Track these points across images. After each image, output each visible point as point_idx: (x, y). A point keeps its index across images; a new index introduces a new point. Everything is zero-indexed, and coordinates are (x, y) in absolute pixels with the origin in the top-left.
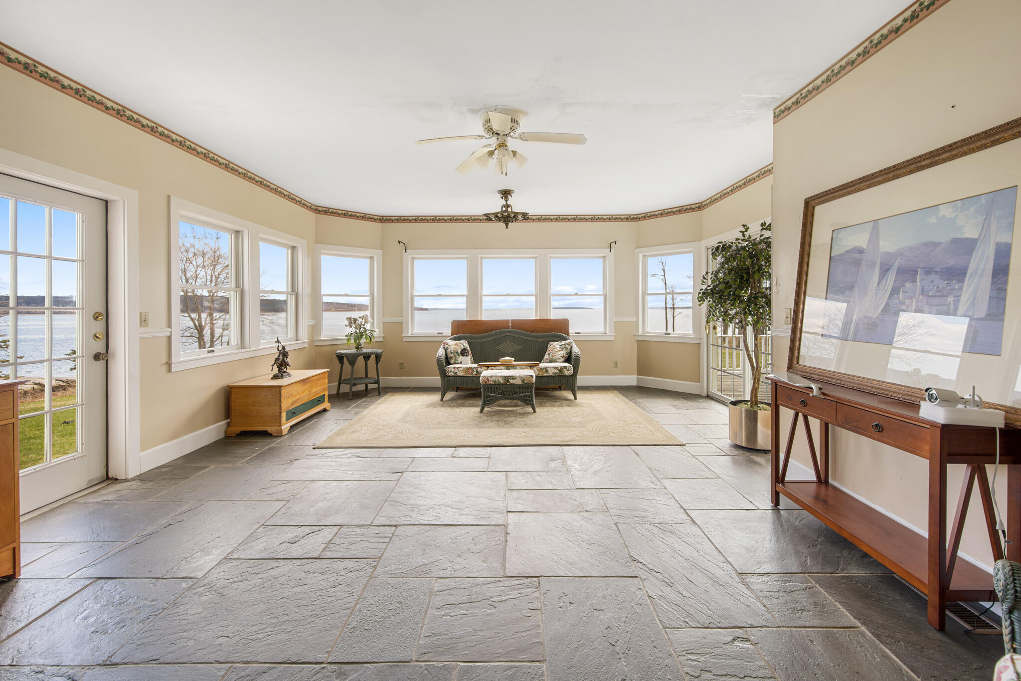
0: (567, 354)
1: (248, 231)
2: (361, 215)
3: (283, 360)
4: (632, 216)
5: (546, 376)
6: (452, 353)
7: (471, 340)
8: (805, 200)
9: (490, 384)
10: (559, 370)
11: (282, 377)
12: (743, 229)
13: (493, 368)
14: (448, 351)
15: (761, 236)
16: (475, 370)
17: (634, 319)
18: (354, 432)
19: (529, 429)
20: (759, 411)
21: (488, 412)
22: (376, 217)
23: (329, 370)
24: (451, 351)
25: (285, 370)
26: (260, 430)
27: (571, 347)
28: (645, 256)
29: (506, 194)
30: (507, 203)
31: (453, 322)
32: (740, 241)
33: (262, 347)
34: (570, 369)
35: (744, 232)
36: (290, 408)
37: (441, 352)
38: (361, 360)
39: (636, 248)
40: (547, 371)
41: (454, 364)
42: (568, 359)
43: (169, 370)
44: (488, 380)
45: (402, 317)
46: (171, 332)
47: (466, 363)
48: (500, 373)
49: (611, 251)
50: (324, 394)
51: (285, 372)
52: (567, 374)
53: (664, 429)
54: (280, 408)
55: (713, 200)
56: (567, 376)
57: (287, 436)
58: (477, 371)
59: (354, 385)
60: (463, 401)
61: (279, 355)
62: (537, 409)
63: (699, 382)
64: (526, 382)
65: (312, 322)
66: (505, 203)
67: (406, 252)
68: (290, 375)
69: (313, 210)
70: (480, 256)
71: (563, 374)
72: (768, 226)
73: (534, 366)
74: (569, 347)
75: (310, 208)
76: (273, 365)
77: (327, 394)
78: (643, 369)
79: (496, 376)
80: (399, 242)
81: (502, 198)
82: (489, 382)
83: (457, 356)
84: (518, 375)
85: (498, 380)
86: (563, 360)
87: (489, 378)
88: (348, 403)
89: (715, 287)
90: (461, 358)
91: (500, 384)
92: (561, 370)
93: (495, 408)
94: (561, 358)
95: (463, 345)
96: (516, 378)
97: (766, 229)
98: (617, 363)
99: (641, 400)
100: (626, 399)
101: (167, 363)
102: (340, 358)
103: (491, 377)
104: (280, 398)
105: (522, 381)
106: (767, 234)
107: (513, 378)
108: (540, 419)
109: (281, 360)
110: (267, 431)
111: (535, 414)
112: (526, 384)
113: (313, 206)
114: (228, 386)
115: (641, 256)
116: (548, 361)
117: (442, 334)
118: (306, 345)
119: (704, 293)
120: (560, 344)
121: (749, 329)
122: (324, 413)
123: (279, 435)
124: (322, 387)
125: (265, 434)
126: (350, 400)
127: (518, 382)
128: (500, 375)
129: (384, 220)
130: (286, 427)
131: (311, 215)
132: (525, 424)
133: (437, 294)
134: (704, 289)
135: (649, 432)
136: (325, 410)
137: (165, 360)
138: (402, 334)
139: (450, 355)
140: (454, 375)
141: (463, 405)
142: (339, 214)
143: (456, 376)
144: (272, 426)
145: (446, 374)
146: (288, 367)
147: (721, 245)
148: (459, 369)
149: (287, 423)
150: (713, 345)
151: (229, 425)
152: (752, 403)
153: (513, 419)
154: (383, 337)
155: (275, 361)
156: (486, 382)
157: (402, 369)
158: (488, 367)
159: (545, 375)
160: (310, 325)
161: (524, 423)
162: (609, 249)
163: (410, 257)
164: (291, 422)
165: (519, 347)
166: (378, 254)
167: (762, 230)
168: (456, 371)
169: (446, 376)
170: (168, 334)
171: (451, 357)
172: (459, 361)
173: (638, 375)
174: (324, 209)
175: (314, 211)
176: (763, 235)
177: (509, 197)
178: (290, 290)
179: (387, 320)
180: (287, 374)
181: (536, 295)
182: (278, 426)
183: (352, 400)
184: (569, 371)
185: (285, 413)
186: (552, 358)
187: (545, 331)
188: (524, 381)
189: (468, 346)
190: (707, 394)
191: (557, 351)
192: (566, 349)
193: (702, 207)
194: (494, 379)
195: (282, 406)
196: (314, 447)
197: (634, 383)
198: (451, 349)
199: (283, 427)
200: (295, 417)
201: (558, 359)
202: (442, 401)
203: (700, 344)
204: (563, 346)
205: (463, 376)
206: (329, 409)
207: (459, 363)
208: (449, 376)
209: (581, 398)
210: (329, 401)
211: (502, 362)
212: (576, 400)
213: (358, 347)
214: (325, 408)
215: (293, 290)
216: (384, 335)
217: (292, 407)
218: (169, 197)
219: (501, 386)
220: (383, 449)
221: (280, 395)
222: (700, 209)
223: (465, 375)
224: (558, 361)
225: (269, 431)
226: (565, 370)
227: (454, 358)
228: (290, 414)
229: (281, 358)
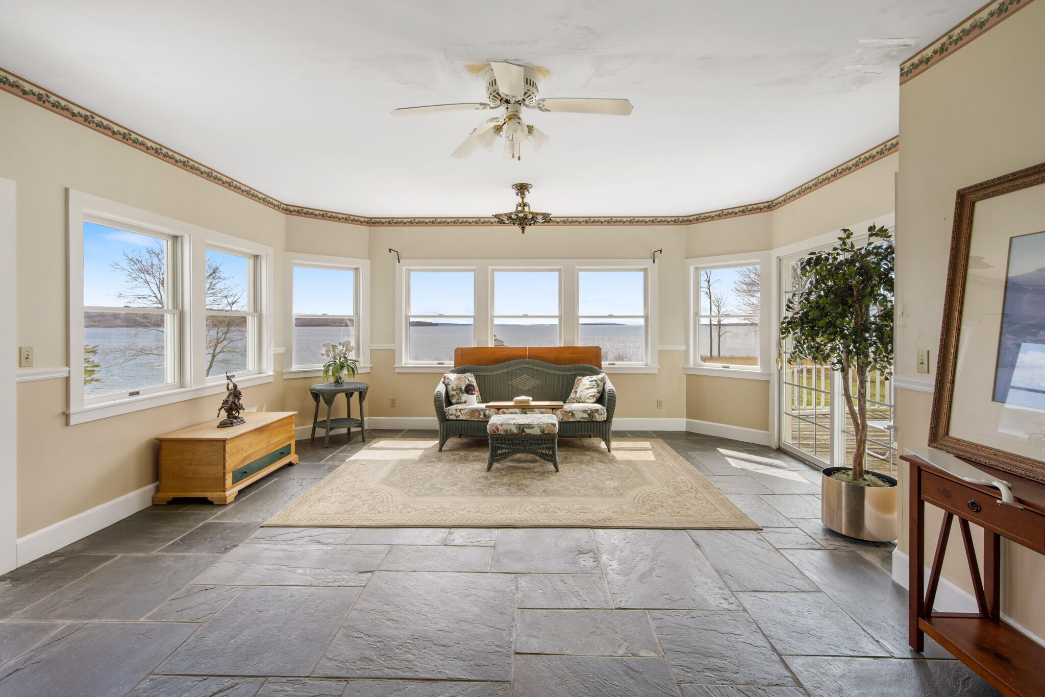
0: (599, 392)
1: (191, 235)
2: (344, 216)
3: (234, 403)
4: (682, 218)
5: (572, 422)
6: (454, 390)
7: (479, 373)
8: (959, 192)
9: (499, 434)
10: (589, 415)
11: (232, 424)
12: (843, 235)
13: (505, 410)
14: (450, 387)
15: (870, 244)
16: (482, 414)
17: (683, 348)
18: (320, 500)
19: (550, 498)
20: (867, 489)
21: (498, 470)
22: (362, 220)
23: (296, 412)
24: (453, 388)
25: (237, 415)
26: (197, 496)
27: (604, 384)
28: (697, 268)
29: (522, 188)
30: (523, 201)
31: (457, 350)
32: (839, 251)
33: (208, 385)
34: (603, 412)
35: (845, 239)
36: (239, 467)
37: (441, 388)
38: (341, 397)
39: (686, 258)
40: (573, 415)
41: (457, 403)
42: (600, 400)
43: (67, 423)
44: (498, 429)
45: (394, 343)
46: (69, 372)
47: (473, 402)
48: (513, 419)
49: (654, 261)
50: (290, 445)
51: (236, 418)
52: (599, 420)
53: (729, 501)
54: (224, 468)
55: (788, 198)
56: (599, 422)
57: (233, 505)
58: (484, 414)
59: (331, 429)
60: (467, 453)
61: (229, 396)
62: (560, 467)
63: (767, 430)
64: (546, 432)
65: (281, 350)
66: (520, 201)
67: (399, 262)
68: (243, 422)
69: (282, 209)
70: (490, 268)
71: (594, 419)
72: (878, 231)
73: (557, 408)
74: (601, 384)
75: (279, 207)
76: (220, 410)
77: (293, 443)
78: (693, 411)
79: (507, 424)
80: (390, 250)
81: (517, 195)
82: (498, 432)
83: (460, 394)
84: (536, 422)
85: (511, 430)
86: (594, 400)
87: (499, 427)
88: (322, 452)
89: (806, 314)
90: (465, 397)
91: (512, 434)
92: (592, 413)
93: (507, 463)
94: (591, 397)
95: (468, 380)
96: (533, 427)
97: (876, 235)
98: (661, 402)
99: (694, 454)
100: (674, 453)
101: (64, 413)
102: (316, 395)
103: (502, 425)
104: (224, 455)
105: (541, 432)
106: (878, 241)
107: (530, 426)
108: (564, 482)
109: (230, 403)
110: (206, 498)
111: (558, 474)
112: (546, 434)
113: (282, 205)
114: (156, 439)
115: (692, 268)
116: (575, 401)
117: (443, 364)
118: (272, 380)
119: (789, 323)
120: (591, 380)
121: (852, 372)
122: (290, 467)
123: (222, 504)
124: (286, 435)
125: (205, 502)
126: (326, 448)
127: (536, 432)
128: (513, 422)
129: (372, 222)
130: (231, 492)
131: (281, 217)
132: (544, 491)
133: (438, 315)
134: (790, 317)
135: (709, 506)
136: (290, 464)
137: (60, 408)
138: (394, 364)
139: (451, 393)
140: (455, 418)
141: (465, 459)
142: (316, 215)
143: (458, 420)
144: (213, 492)
145: (445, 417)
146: (240, 411)
148: (462, 411)
149: (235, 487)
150: (787, 383)
151: (158, 489)
152: (855, 474)
153: (528, 482)
154: (371, 367)
155: (223, 404)
156: (494, 432)
157: (394, 407)
158: (499, 409)
159: (571, 420)
160: (278, 354)
161: (544, 488)
162: (652, 260)
163: (404, 268)
164: (239, 484)
165: (538, 382)
166: (365, 266)
167: (870, 236)
168: (459, 413)
169: (447, 420)
170: (66, 375)
171: (453, 395)
172: (463, 400)
173: (688, 417)
174: (296, 209)
175: (284, 211)
176: (872, 243)
177: (526, 193)
178: (252, 311)
179: (377, 346)
180: (239, 419)
181: (560, 317)
182: (221, 492)
183: (328, 449)
184: (601, 415)
185: (231, 473)
186: (580, 398)
187: (572, 361)
188: (544, 431)
189: (475, 381)
190: (779, 447)
191: (586, 389)
192: (598, 385)
193: (773, 206)
194: (505, 427)
195: (227, 464)
196: (262, 525)
197: (683, 428)
198: (453, 385)
199: (227, 493)
200: (245, 479)
201: (588, 398)
202: (440, 450)
203: (769, 381)
204: (594, 382)
205: (466, 421)
206: (297, 462)
207: (462, 403)
208: (450, 420)
209: (617, 449)
210: (296, 452)
211: (517, 402)
212: (609, 451)
213: (338, 381)
214: (291, 462)
215: (255, 310)
216: (372, 366)
217: (242, 466)
218: (67, 190)
219: (513, 436)
220: (355, 529)
221: (224, 450)
222: (770, 209)
223: (470, 419)
224: (587, 401)
225: (209, 499)
226: (596, 414)
227: (457, 397)
228: (238, 476)
229: (231, 399)
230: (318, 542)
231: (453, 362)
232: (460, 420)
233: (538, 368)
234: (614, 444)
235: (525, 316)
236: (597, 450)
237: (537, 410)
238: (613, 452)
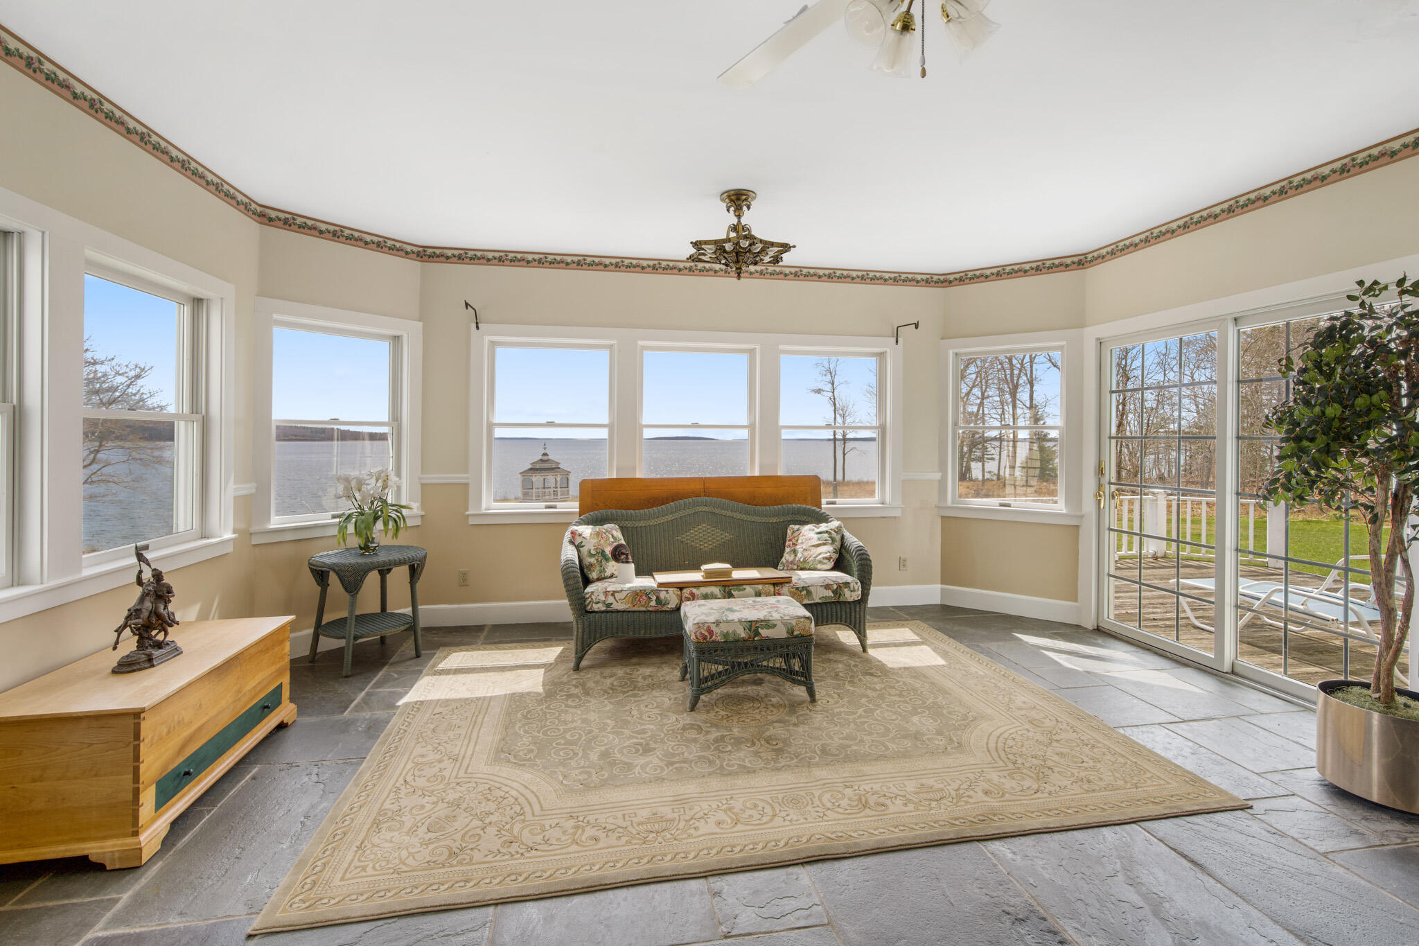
0: (836, 551)
1: (43, 233)
2: (376, 239)
3: (153, 613)
4: (937, 277)
6: (592, 555)
7: (629, 524)
9: (713, 641)
10: (835, 592)
11: (150, 662)
13: (694, 590)
14: (584, 550)
19: (848, 769)
21: (707, 706)
22: (409, 248)
23: (291, 617)
24: (590, 552)
25: (160, 637)
26: (60, 856)
27: (843, 537)
28: (957, 354)
29: (738, 199)
30: (739, 221)
31: (583, 485)
33: (86, 574)
34: (856, 587)
36: (172, 767)
38: (373, 578)
39: (943, 339)
40: (809, 593)
41: (599, 579)
42: (840, 564)
44: (711, 632)
45: (466, 471)
47: (630, 577)
48: (724, 610)
49: (897, 342)
50: (280, 686)
51: (159, 645)
52: (851, 600)
53: (1137, 743)
54: (136, 779)
55: (1118, 250)
56: (849, 603)
58: (658, 598)
60: (628, 670)
61: (142, 600)
63: (1076, 601)
64: (796, 633)
65: (248, 489)
66: (735, 221)
67: (477, 328)
68: (177, 651)
69: (254, 213)
70: (641, 344)
71: (842, 599)
72: (1413, 286)
73: (781, 583)
74: (838, 538)
75: (246, 206)
76: (119, 631)
77: (287, 680)
78: (949, 575)
79: (727, 621)
80: (467, 305)
81: (730, 210)
82: (711, 637)
83: (604, 563)
84: (777, 616)
85: (734, 632)
86: (831, 565)
87: (713, 627)
88: (343, 688)
90: (612, 568)
91: (736, 641)
92: (839, 588)
94: (826, 561)
95: (613, 536)
96: (775, 626)
98: (905, 561)
100: (963, 647)
102: (321, 575)
103: (718, 623)
104: (137, 749)
105: (788, 632)
107: (768, 624)
108: (842, 725)
109: (145, 614)
110: (86, 857)
111: (818, 707)
112: (796, 637)
113: (253, 206)
115: (951, 352)
116: (795, 567)
117: (558, 508)
118: (229, 549)
120: (817, 531)
122: (281, 733)
123: (130, 868)
124: (273, 668)
125: (83, 870)
126: (346, 677)
127: (780, 633)
129: (427, 254)
130: (154, 830)
131: (251, 227)
132: (825, 752)
133: (544, 422)
136: (282, 726)
138: (467, 510)
139: (588, 560)
140: (604, 609)
142: (321, 232)
143: (609, 612)
144: (105, 838)
145: (585, 606)
146: (169, 629)
148: (616, 594)
149: (162, 815)
150: (1111, 529)
152: (1386, 696)
153: (781, 730)
154: (422, 516)
155: (128, 618)
156: (705, 637)
157: (464, 587)
158: (681, 589)
160: (239, 496)
162: (894, 339)
163: (486, 340)
164: (172, 807)
165: (728, 536)
166: (412, 332)
168: (610, 599)
169: (587, 612)
171: (591, 565)
172: (608, 574)
173: (943, 582)
174: (282, 216)
175: (256, 218)
177: (746, 207)
178: (186, 410)
179: (434, 478)
180: (168, 649)
181: (751, 427)
182: (125, 836)
183: (351, 679)
184: (854, 591)
185: (154, 785)
186: (805, 561)
187: (776, 501)
188: (793, 632)
189: (623, 538)
190: (1098, 626)
191: (813, 546)
192: (833, 540)
193: (1086, 262)
194: (724, 628)
195: (143, 767)
196: (249, 931)
197: (937, 600)
198: (590, 546)
199: (143, 837)
200: (186, 788)
201: (820, 562)
202: (577, 668)
203: (1078, 526)
204: (826, 535)
205: (624, 612)
206: (295, 717)
207: (605, 578)
208: (596, 612)
209: (878, 645)
210: (292, 700)
211: (709, 574)
212: (864, 650)
213: (366, 548)
214: (283, 721)
215: (195, 409)
216: (423, 513)
217: (181, 759)
219: (740, 644)
221: (137, 736)
222: (1081, 266)
223: (631, 609)
224: (819, 566)
225: (93, 859)
226: (846, 590)
227: (598, 568)
228: (170, 786)
229: (148, 605)
231: (577, 504)
232: (612, 612)
233: (724, 512)
234: (873, 635)
236: (841, 649)
237: (749, 589)
238: (871, 652)
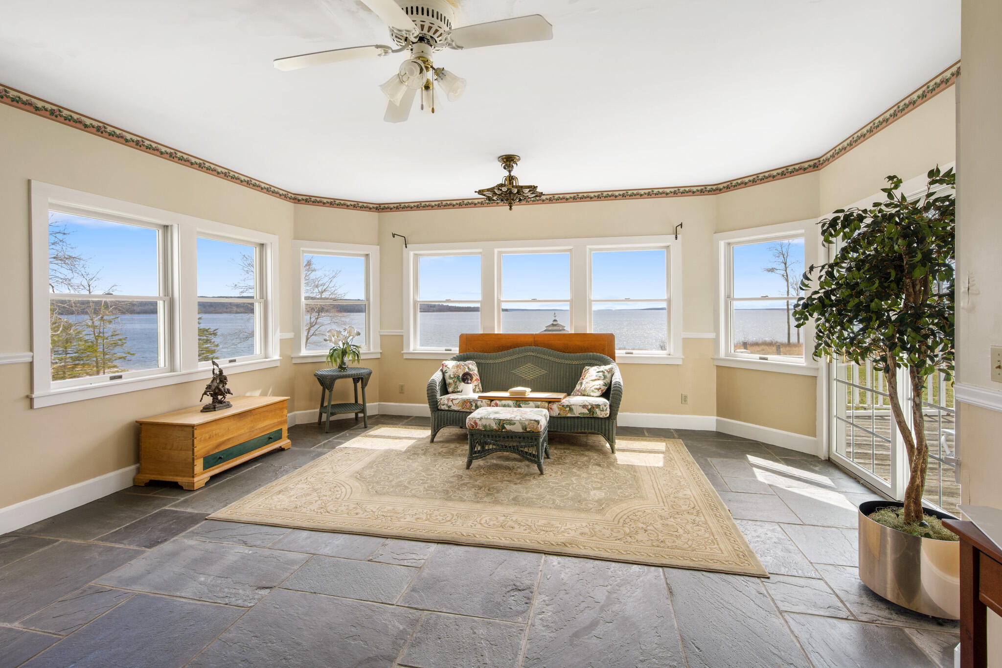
0: (605, 385)
1: (178, 225)
2: (353, 203)
3: (217, 388)
4: (709, 187)
5: (571, 418)
6: (451, 378)
7: (482, 361)
9: (478, 430)
10: (588, 410)
11: (215, 408)
12: (888, 185)
13: (498, 402)
14: (447, 375)
15: (929, 195)
16: (474, 405)
17: (712, 335)
18: (279, 492)
19: (516, 508)
20: (924, 541)
22: (371, 206)
23: (289, 398)
24: (450, 376)
25: (223, 399)
26: (170, 480)
27: (612, 375)
28: (729, 244)
29: (509, 161)
30: (510, 174)
31: (462, 336)
32: (883, 207)
33: (199, 370)
34: (605, 408)
35: (891, 189)
36: (212, 453)
37: (437, 377)
38: (348, 382)
39: (715, 233)
40: (571, 410)
41: (453, 392)
42: (606, 394)
43: (31, 406)
44: (476, 423)
45: (402, 329)
46: (33, 357)
47: (469, 391)
48: (496, 413)
49: (676, 238)
50: (281, 430)
51: (221, 402)
52: (601, 416)
53: (736, 529)
54: (193, 453)
55: (839, 152)
56: (601, 418)
57: (202, 491)
59: (333, 414)
60: (458, 445)
61: (213, 382)
62: (545, 471)
63: (815, 436)
64: (528, 430)
65: (290, 335)
66: (506, 173)
67: (406, 247)
68: (228, 406)
69: (290, 198)
70: (496, 250)
71: (595, 416)
72: (944, 176)
73: (554, 402)
74: (609, 376)
76: (204, 394)
77: (285, 428)
78: (725, 408)
79: (487, 419)
81: (505, 168)
82: (477, 427)
83: (458, 383)
84: (518, 418)
85: (490, 425)
86: (599, 393)
87: (478, 421)
89: (827, 294)
90: (462, 386)
91: (492, 430)
92: (592, 408)
93: (492, 461)
94: (597, 391)
95: (468, 368)
96: (515, 424)
97: (941, 182)
98: (686, 397)
99: (714, 461)
100: (691, 458)
101: (27, 397)
102: (322, 380)
103: (481, 419)
104: (193, 441)
105: (523, 429)
106: (941, 190)
107: (511, 422)
108: (543, 488)
109: (214, 388)
110: (177, 483)
111: (541, 477)
112: (529, 432)
113: (290, 195)
114: (136, 422)
115: (722, 244)
116: (580, 394)
117: (450, 350)
118: (278, 364)
119: (805, 306)
120: (598, 370)
121: (903, 375)
123: (189, 490)
124: (276, 421)
125: (175, 487)
126: (327, 433)
127: (518, 428)
128: (493, 416)
129: (381, 208)
130: (201, 477)
131: (289, 205)
134: (806, 298)
135: (707, 535)
136: (281, 450)
137: (23, 391)
138: (403, 350)
139: (448, 381)
140: (447, 409)
141: (451, 453)
142: (324, 203)
143: (448, 411)
144: (184, 476)
145: (437, 407)
147: (841, 215)
148: (454, 401)
149: (206, 472)
150: (838, 380)
151: (139, 470)
152: (908, 514)
153: (503, 485)
154: (381, 353)
155: (206, 388)
156: (473, 427)
157: (401, 393)
158: (492, 400)
159: (569, 415)
160: (285, 339)
161: (516, 494)
162: (674, 236)
163: (412, 253)
164: (213, 470)
165: (543, 372)
166: (374, 251)
167: (931, 183)
168: (450, 403)
169: (438, 410)
170: (30, 360)
171: (450, 384)
173: (718, 415)
174: (304, 198)
175: (292, 201)
176: (934, 193)
177: (514, 165)
178: (258, 297)
179: (386, 332)
180: (224, 404)
181: (571, 301)
182: (190, 477)
183: (328, 434)
184: (603, 411)
185: (202, 459)
186: (585, 390)
187: (582, 349)
188: (526, 429)
189: (476, 369)
190: (829, 458)
191: (592, 380)
192: (605, 377)
193: (820, 164)
194: (484, 422)
195: (196, 450)
196: (207, 518)
197: (713, 428)
198: (450, 373)
199: (196, 479)
200: (221, 464)
201: (593, 391)
202: (432, 441)
203: (816, 377)
204: (601, 374)
205: (458, 411)
206: (290, 447)
207: (458, 392)
208: (444, 410)
209: (623, 450)
210: (289, 437)
211: (512, 393)
212: (613, 452)
213: (342, 367)
214: (281, 447)
215: (262, 298)
216: (381, 351)
217: (217, 451)
218: (29, 182)
219: (494, 433)
220: (291, 530)
221: (193, 436)
222: (816, 168)
223: (461, 410)
224: (592, 394)
225: (179, 484)
226: (597, 410)
227: (453, 386)
228: (210, 461)
229: (215, 384)
230: (245, 543)
231: (458, 349)
232: (452, 411)
233: (543, 356)
234: (619, 443)
235: (534, 300)
236: (600, 450)
237: (531, 403)
238: (618, 455)
